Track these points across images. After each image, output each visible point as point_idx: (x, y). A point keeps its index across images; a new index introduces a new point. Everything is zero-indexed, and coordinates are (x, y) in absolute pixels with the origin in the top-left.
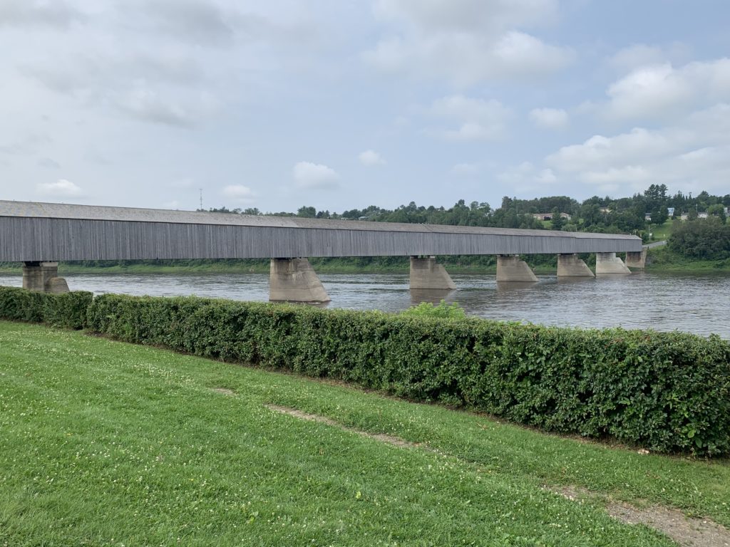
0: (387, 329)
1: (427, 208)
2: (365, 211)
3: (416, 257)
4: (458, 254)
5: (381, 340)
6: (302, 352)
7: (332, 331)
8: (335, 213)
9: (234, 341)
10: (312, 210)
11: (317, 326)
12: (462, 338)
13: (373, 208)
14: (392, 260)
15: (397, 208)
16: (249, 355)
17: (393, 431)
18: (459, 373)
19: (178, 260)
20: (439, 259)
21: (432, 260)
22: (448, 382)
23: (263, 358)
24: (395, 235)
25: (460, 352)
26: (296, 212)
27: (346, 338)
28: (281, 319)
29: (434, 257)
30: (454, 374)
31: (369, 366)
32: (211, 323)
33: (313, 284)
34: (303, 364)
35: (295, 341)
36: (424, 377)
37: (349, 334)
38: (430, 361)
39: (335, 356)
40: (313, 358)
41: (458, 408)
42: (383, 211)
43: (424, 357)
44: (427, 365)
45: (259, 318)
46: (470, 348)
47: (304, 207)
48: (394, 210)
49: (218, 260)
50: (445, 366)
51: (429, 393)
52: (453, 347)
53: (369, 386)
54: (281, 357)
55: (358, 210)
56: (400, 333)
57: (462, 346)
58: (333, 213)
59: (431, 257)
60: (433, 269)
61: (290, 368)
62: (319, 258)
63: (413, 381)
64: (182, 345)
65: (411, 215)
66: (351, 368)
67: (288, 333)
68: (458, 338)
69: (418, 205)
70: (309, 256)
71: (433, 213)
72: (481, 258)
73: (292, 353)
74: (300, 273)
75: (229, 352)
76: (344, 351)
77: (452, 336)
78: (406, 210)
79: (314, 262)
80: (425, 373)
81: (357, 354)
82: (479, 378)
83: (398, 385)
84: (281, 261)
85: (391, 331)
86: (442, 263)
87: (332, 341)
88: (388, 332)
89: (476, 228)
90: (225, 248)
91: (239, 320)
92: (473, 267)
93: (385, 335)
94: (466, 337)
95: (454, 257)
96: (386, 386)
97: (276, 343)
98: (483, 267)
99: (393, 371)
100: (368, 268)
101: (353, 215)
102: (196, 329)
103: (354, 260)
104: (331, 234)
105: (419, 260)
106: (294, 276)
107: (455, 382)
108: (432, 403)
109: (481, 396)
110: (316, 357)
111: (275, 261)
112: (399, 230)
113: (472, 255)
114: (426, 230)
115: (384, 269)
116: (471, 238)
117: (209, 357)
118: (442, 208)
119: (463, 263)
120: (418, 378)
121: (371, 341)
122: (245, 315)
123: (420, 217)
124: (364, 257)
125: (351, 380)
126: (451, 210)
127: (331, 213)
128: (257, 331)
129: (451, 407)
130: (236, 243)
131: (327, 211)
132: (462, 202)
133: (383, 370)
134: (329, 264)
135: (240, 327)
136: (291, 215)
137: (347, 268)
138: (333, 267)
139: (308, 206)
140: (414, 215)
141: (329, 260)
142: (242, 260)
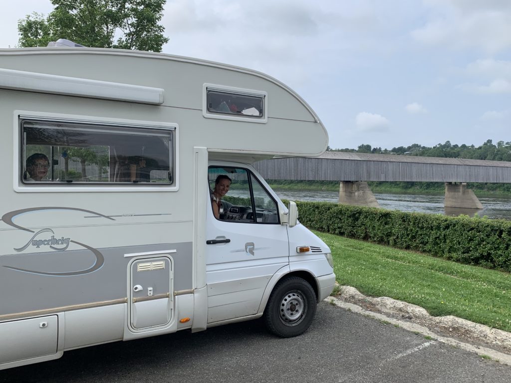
0: (448, 224)
1: (460, 146)
2: (409, 148)
3: (450, 183)
4: (485, 182)
5: (444, 229)
6: (394, 235)
7: (414, 224)
8: (386, 149)
9: (353, 227)
10: (368, 147)
11: (404, 221)
12: (495, 230)
13: (416, 146)
14: (429, 185)
15: (435, 146)
16: (363, 235)
17: (454, 273)
18: (492, 249)
19: (276, 180)
20: (469, 186)
21: (464, 186)
22: (485, 254)
23: (370, 237)
24: (434, 167)
25: (494, 238)
26: (357, 149)
27: (422, 228)
28: (382, 216)
29: (465, 184)
30: (489, 250)
31: (436, 244)
32: (340, 216)
33: (370, 200)
34: (395, 241)
35: (391, 228)
36: (471, 251)
37: (425, 225)
38: (475, 242)
39: (415, 238)
40: (402, 238)
41: (491, 268)
42: (424, 147)
43: (471, 240)
44: (472, 245)
45: (369, 215)
46: (500, 236)
47: (363, 145)
48: (432, 147)
49: (301, 181)
50: (484, 245)
51: (473, 260)
52: (489, 235)
53: (436, 255)
54: (382, 237)
55: (404, 147)
56: (456, 227)
57: (495, 234)
58: (384, 149)
59: (463, 184)
60: (464, 193)
61: (388, 243)
62: (372, 182)
63: (464, 253)
64: (322, 228)
65: (446, 151)
66: (425, 245)
67: (386, 224)
68: (492, 230)
69: (453, 144)
70: (368, 180)
71: (465, 150)
72: (506, 186)
73: (389, 235)
74: (361, 192)
75: (350, 233)
76: (421, 235)
77: (489, 229)
78: (442, 147)
79: (370, 184)
80: (471, 249)
81: (429, 237)
82: (505, 252)
83: (454, 255)
84: (347, 183)
85: (451, 225)
86: (471, 188)
87: (414, 229)
88: (449, 226)
89: (502, 162)
90: (310, 173)
91: (357, 215)
92: (498, 192)
93: (447, 227)
94: (498, 230)
95: (482, 184)
96: (446, 255)
97: (379, 229)
98: (506, 193)
99: (451, 247)
100: (410, 190)
101: (400, 151)
102: (331, 219)
103: (400, 184)
104: (385, 165)
105: (453, 186)
106: (356, 194)
107: (489, 254)
108: (474, 265)
109: (505, 262)
110: (404, 237)
111: (343, 183)
112: (437, 163)
113: (497, 183)
114: (459, 163)
115: (423, 191)
116: (497, 170)
117: (337, 234)
118: (473, 146)
119: (489, 189)
120: (467, 251)
121: (438, 230)
122: (360, 213)
123: (454, 153)
124: (408, 182)
125: (424, 251)
126: (480, 148)
127: (383, 149)
128: (368, 222)
129: (486, 267)
130: (318, 170)
131: (380, 148)
132: (490, 141)
133: (446, 246)
134: (379, 186)
135: (357, 219)
136: (353, 151)
137: (394, 190)
138: (383, 188)
139: (365, 144)
140: (449, 152)
141: (381, 183)
142: (318, 182)
